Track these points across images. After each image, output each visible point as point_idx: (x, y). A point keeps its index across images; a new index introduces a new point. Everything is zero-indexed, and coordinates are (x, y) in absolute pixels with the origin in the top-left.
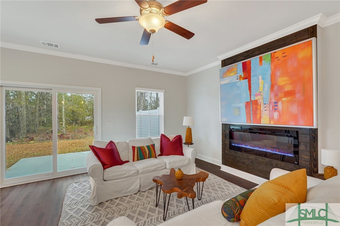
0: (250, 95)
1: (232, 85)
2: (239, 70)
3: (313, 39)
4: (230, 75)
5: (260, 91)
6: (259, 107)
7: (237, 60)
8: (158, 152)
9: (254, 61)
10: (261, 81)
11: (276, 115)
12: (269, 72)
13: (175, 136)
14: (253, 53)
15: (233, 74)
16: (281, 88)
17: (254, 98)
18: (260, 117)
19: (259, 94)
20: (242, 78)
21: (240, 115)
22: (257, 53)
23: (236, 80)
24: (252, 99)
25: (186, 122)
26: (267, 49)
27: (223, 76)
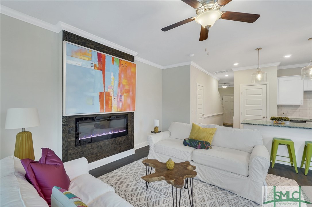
0: (104, 87)
2: (93, 59)
3: (136, 64)
4: (83, 58)
5: (112, 85)
6: (110, 98)
10: (112, 77)
11: (121, 104)
12: (118, 73)
14: (103, 48)
15: (86, 58)
16: (124, 86)
17: (107, 90)
18: (111, 107)
19: (111, 87)
20: (96, 67)
21: (93, 104)
23: (90, 67)
24: (106, 91)
26: (113, 53)
27: (72, 54)
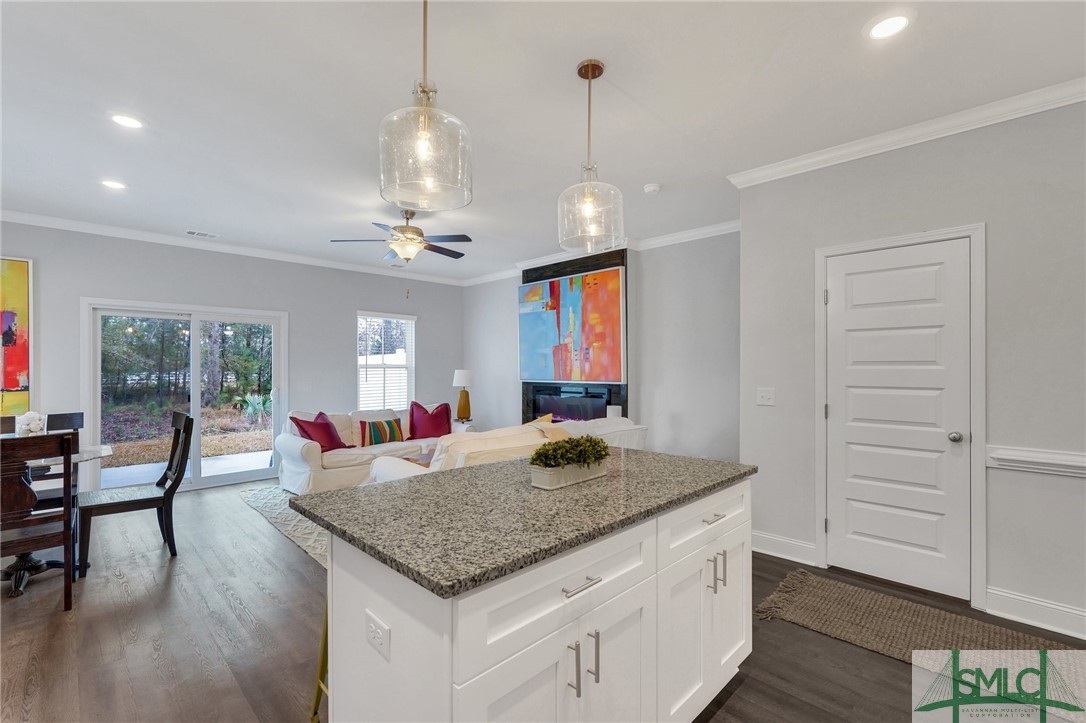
0: (559, 336)
1: (537, 316)
2: (545, 295)
3: (621, 269)
4: (534, 299)
5: (571, 330)
6: (569, 354)
7: (545, 275)
8: (406, 434)
9: (564, 281)
10: (571, 315)
11: (587, 366)
12: (580, 304)
13: (438, 405)
14: (564, 268)
15: (537, 298)
16: (592, 327)
17: (564, 341)
18: (571, 371)
19: (569, 336)
20: (548, 306)
22: (569, 269)
23: (541, 310)
24: (561, 342)
25: (459, 379)
27: (523, 300)
